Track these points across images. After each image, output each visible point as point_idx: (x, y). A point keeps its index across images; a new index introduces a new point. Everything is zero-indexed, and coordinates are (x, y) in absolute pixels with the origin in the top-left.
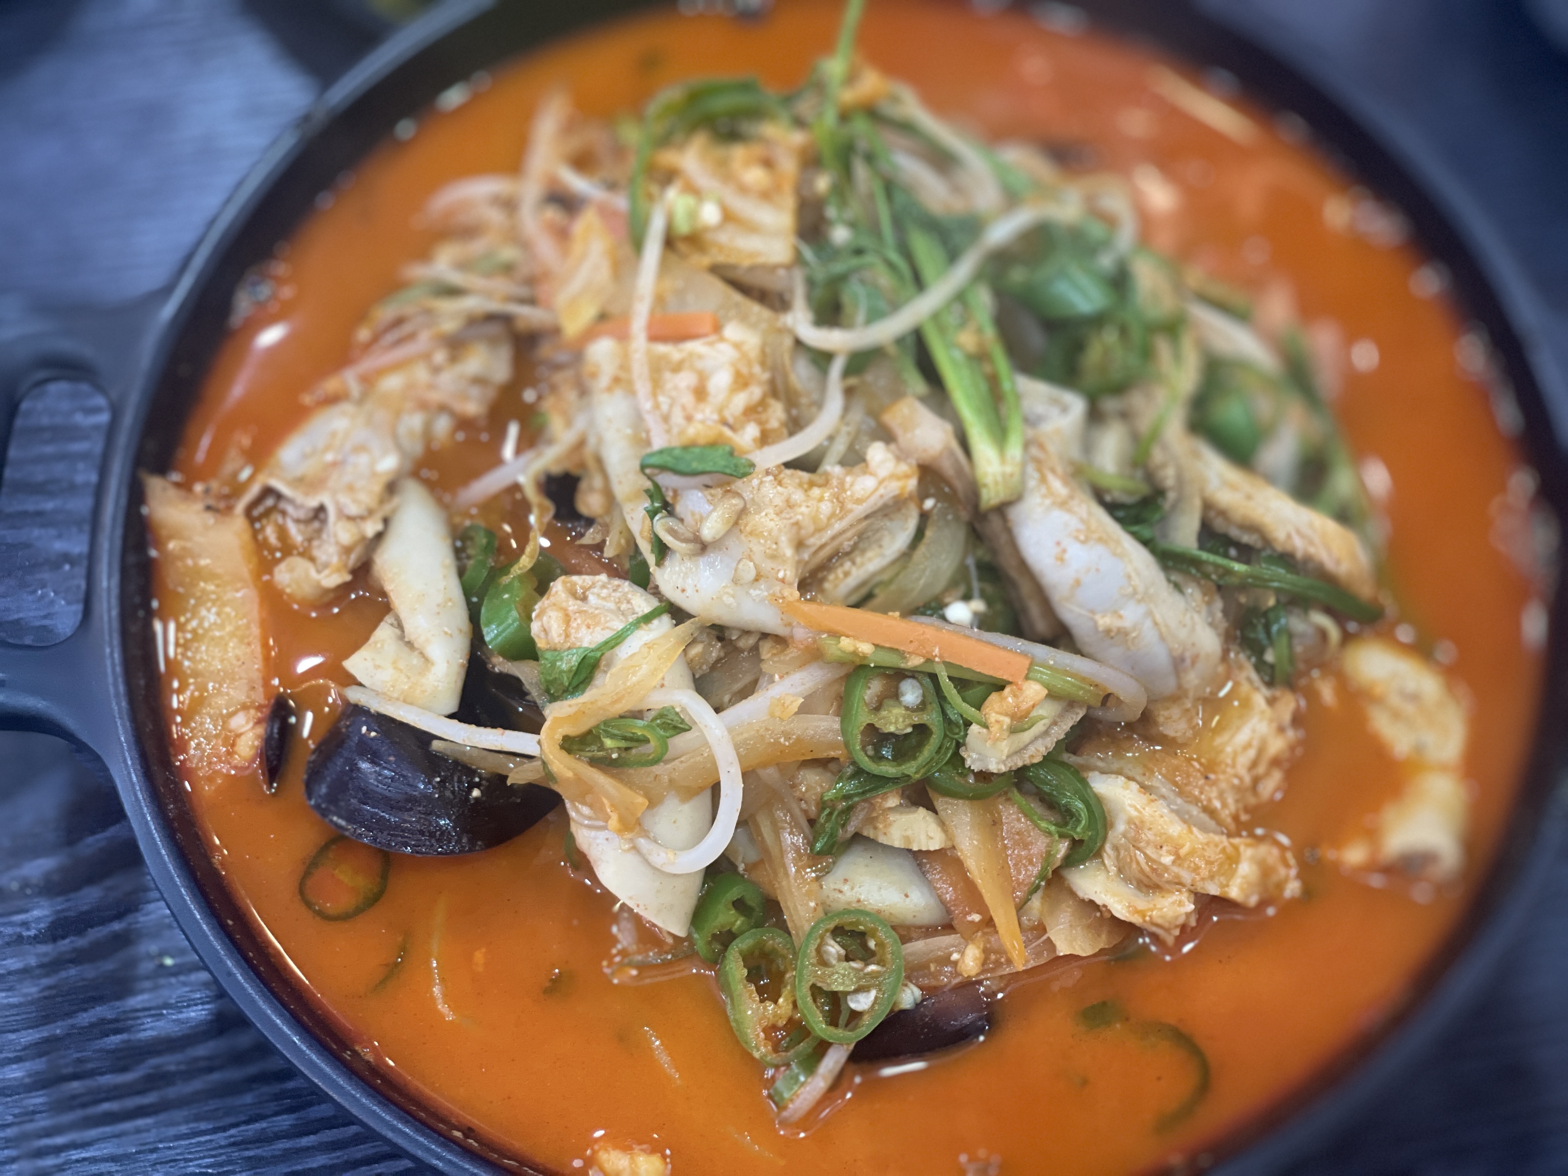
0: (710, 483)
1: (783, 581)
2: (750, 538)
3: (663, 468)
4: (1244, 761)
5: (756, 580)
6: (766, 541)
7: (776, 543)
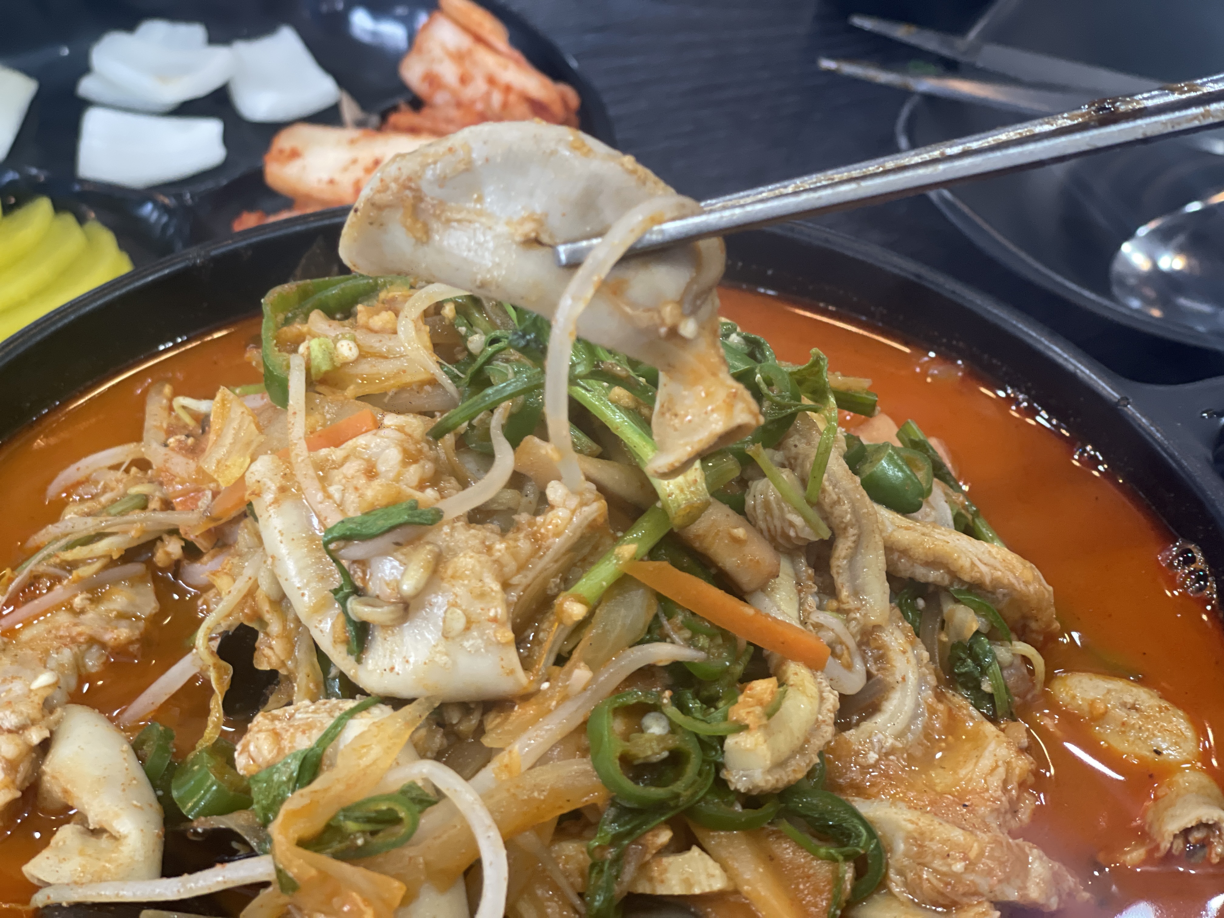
0: (400, 540)
1: (495, 620)
2: (453, 582)
3: (347, 538)
4: (995, 782)
5: (467, 628)
6: (469, 581)
7: (481, 580)
